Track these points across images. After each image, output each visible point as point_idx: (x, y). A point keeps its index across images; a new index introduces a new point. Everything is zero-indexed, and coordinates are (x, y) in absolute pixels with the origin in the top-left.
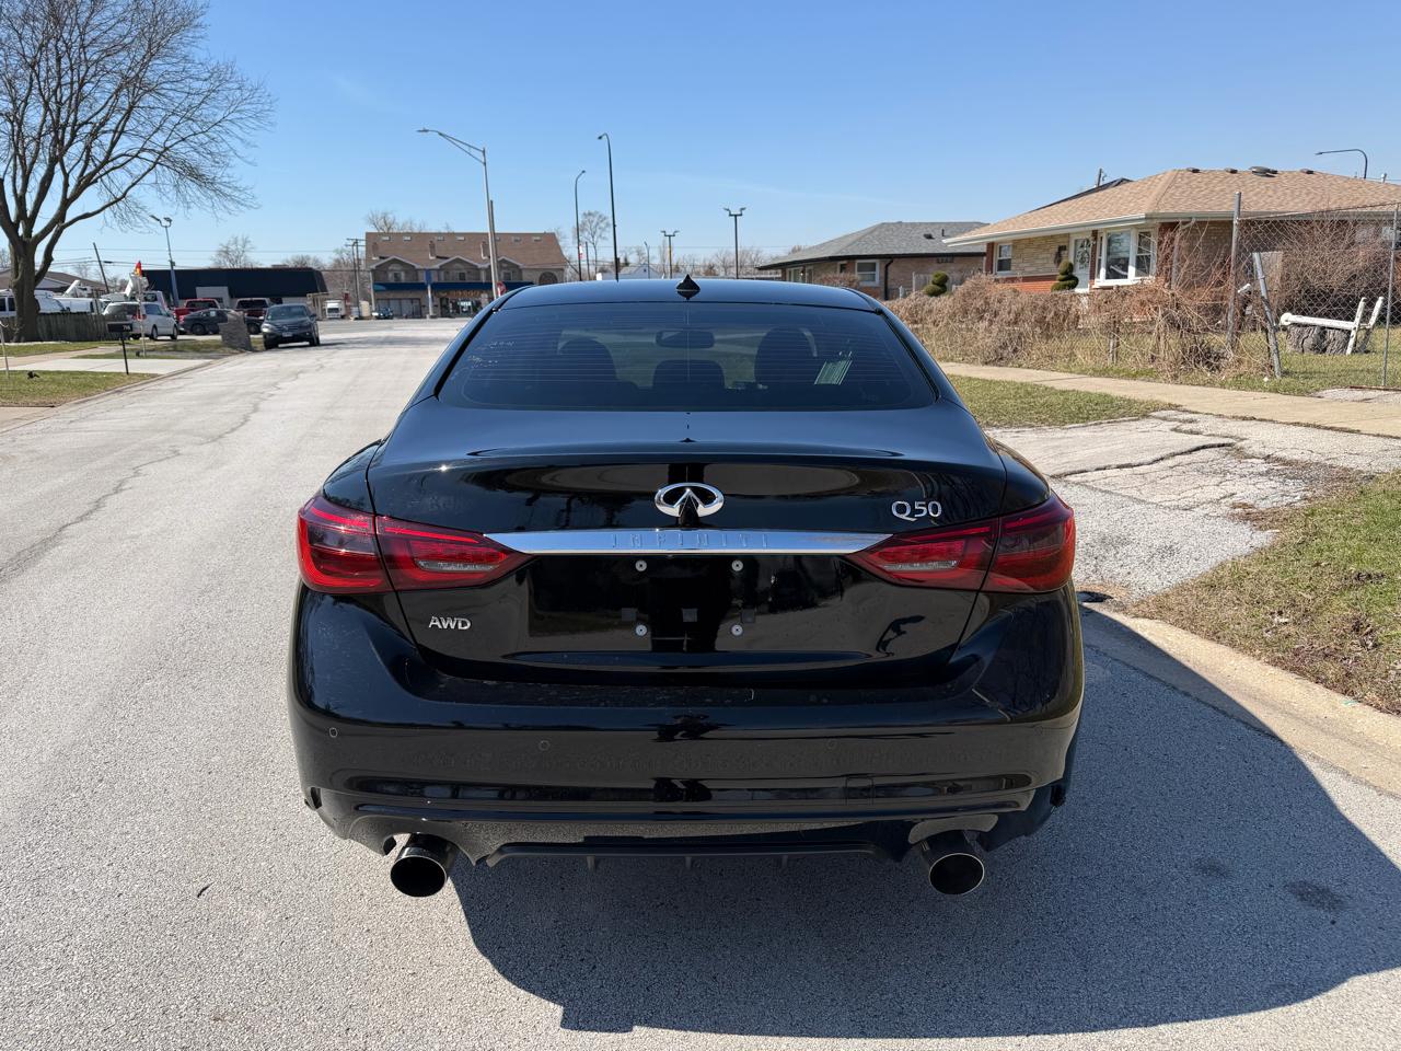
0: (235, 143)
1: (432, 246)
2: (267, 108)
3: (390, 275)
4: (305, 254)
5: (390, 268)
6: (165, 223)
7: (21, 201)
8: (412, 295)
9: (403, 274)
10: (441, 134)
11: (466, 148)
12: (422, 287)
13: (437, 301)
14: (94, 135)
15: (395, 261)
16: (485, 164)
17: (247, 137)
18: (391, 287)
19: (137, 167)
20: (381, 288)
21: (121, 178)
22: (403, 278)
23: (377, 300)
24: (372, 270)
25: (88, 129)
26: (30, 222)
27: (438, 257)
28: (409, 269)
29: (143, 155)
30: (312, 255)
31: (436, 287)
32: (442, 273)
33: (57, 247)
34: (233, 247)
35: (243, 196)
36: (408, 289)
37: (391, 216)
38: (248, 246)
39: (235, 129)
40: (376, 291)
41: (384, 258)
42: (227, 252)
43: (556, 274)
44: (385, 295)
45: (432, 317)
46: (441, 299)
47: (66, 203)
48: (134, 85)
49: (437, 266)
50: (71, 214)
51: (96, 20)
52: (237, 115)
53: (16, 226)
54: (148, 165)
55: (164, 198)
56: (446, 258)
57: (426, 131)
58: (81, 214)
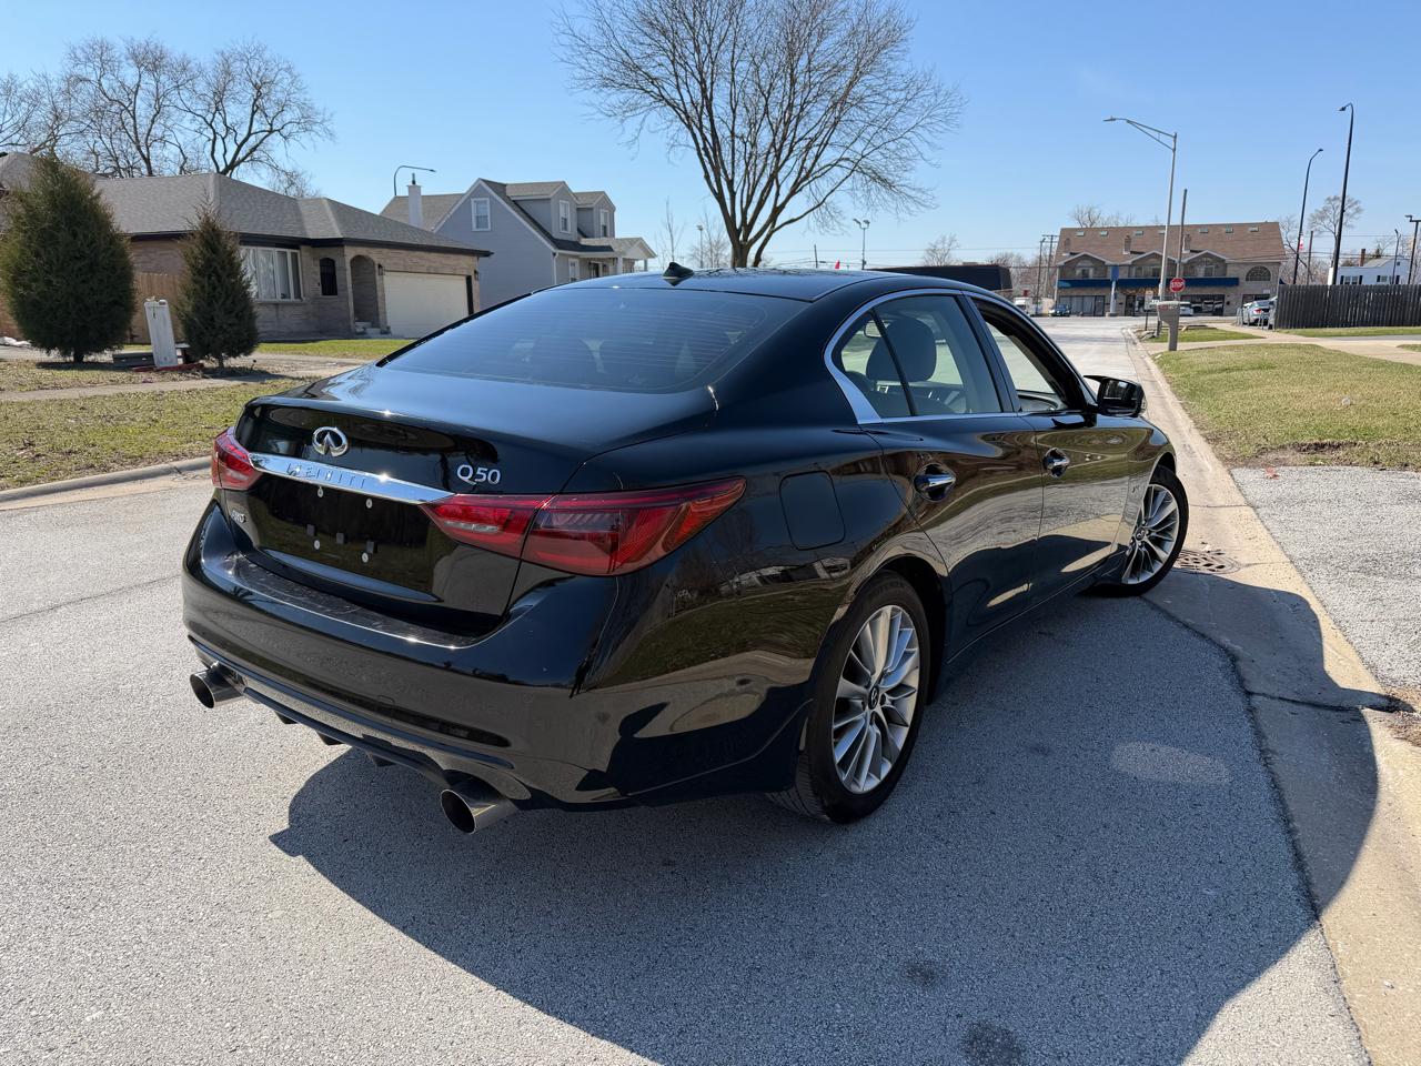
0: (924, 148)
1: (1128, 240)
2: (956, 110)
3: (1078, 272)
4: (1009, 251)
5: (1079, 264)
6: (864, 225)
7: (744, 213)
8: (1097, 293)
9: (1091, 271)
10: (1129, 122)
11: (1156, 134)
12: (1107, 284)
13: (1122, 298)
14: (808, 148)
15: (1086, 257)
16: (1174, 150)
17: (935, 141)
18: (1076, 284)
19: (837, 173)
20: (1068, 285)
21: (823, 185)
22: (1091, 274)
23: (1059, 297)
24: (1060, 267)
25: (803, 144)
26: (749, 228)
27: (1132, 252)
28: (1099, 264)
29: (841, 163)
30: (1016, 252)
31: (1122, 284)
32: (1134, 269)
33: (766, 247)
34: (940, 246)
35: (924, 197)
36: (1095, 286)
37: (1097, 210)
38: (954, 244)
39: (926, 135)
40: (1059, 288)
41: (1074, 254)
42: (933, 251)
43: (1270, 268)
44: (1069, 292)
45: (1111, 315)
46: (1128, 297)
47: (777, 211)
48: (841, 103)
49: (1129, 262)
50: (781, 219)
51: (823, 47)
52: (928, 120)
53: (738, 232)
54: (847, 172)
55: (857, 203)
56: (1142, 253)
57: (1113, 120)
58: (787, 220)
